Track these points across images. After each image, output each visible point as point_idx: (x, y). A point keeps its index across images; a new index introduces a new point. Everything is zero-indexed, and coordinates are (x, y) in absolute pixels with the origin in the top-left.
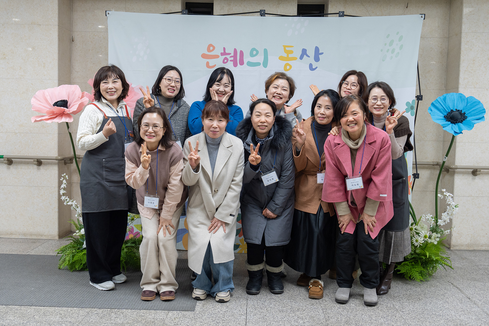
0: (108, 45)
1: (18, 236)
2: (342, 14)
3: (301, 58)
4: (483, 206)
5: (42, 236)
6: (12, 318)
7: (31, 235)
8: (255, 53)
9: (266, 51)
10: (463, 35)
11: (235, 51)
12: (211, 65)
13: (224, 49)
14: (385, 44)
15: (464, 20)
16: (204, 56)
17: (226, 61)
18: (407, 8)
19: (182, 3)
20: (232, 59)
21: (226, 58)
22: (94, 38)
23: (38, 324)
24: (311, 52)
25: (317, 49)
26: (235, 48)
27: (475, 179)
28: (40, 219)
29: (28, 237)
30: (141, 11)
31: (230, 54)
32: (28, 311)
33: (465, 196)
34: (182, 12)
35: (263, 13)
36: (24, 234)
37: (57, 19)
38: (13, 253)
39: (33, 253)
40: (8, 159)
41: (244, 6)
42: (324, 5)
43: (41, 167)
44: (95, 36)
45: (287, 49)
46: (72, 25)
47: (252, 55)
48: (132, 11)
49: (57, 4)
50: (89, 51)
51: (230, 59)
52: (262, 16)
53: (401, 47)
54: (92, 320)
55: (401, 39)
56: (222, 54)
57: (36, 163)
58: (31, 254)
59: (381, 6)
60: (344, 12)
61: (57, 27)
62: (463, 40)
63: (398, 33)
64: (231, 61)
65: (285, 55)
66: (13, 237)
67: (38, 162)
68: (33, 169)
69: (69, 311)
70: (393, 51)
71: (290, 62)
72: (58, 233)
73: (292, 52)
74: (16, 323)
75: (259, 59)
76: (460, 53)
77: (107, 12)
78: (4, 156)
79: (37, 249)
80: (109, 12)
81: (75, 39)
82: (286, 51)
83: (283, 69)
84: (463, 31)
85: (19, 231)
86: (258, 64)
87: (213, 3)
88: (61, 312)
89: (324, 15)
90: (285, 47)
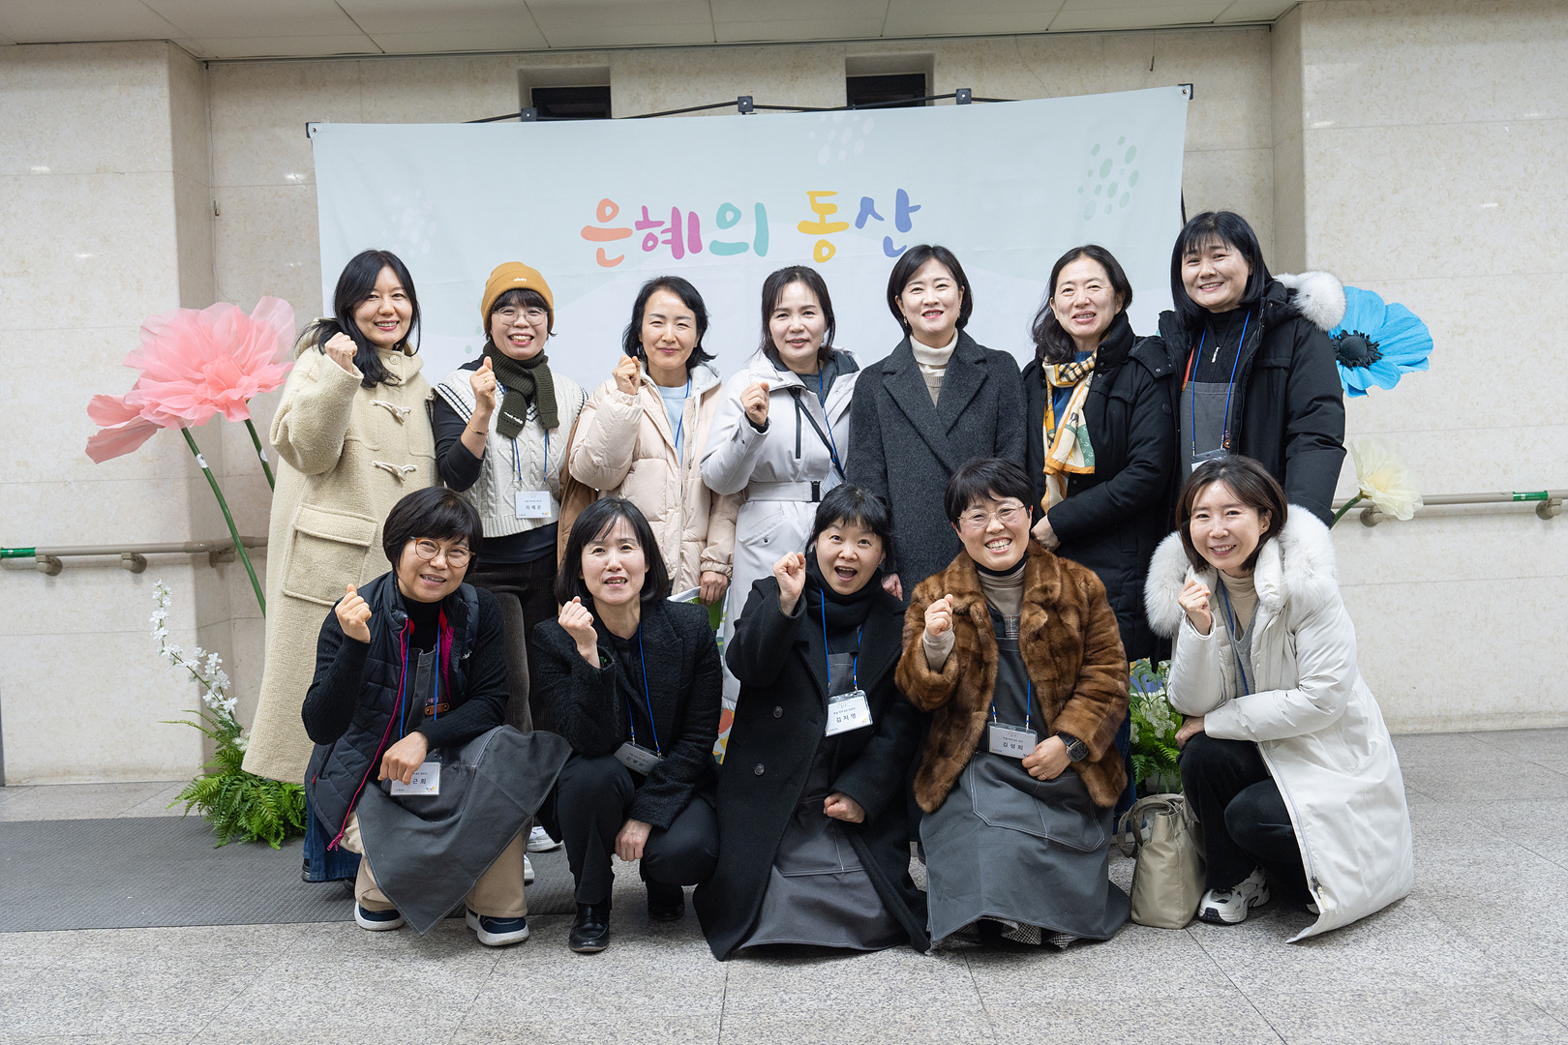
0: (317, 220)
1: (88, 778)
2: (965, 98)
3: (860, 223)
4: (1398, 609)
5: (155, 772)
6: (94, 955)
7: (125, 772)
8: (730, 216)
9: (760, 210)
10: (1308, 137)
11: (676, 213)
12: (609, 257)
13: (645, 210)
14: (1090, 173)
15: (1309, 95)
16: (589, 233)
17: (650, 243)
18: (1151, 70)
19: (520, 91)
20: (668, 236)
21: (651, 237)
22: (276, 204)
23: (171, 962)
24: (887, 207)
25: (902, 197)
26: (674, 208)
27: (1370, 535)
28: (148, 726)
29: (118, 779)
30: (406, 119)
31: (661, 223)
32: (140, 938)
33: (1347, 585)
34: (522, 116)
35: (746, 106)
36: (105, 772)
37: (168, 154)
38: (79, 818)
39: (135, 813)
40: (47, 556)
41: (697, 90)
42: (924, 75)
43: (145, 576)
44: (280, 197)
45: (820, 200)
46: (213, 171)
47: (722, 223)
48: (383, 118)
49: (168, 113)
50: (264, 240)
51: (662, 238)
52: (744, 113)
53: (1134, 178)
54: (314, 946)
55: (1131, 155)
56: (639, 226)
57: (130, 563)
58: (129, 816)
59: (1079, 69)
60: (970, 90)
61: (170, 178)
62: (1307, 149)
63: (1121, 141)
64: (664, 242)
65: (815, 218)
66: (74, 779)
67: (134, 560)
68: (122, 582)
69: (251, 931)
70: (1112, 191)
71: (829, 237)
72: (201, 762)
73: (832, 209)
74: (110, 964)
75: (744, 231)
76: (1304, 187)
77: (311, 127)
78: (36, 550)
79: (145, 805)
80: (316, 126)
81: (222, 210)
82: (816, 207)
83: (812, 257)
84: (1306, 127)
85: (89, 763)
86: (739, 248)
87: (609, 88)
88: (229, 935)
89: (924, 101)
90: (812, 195)
